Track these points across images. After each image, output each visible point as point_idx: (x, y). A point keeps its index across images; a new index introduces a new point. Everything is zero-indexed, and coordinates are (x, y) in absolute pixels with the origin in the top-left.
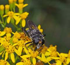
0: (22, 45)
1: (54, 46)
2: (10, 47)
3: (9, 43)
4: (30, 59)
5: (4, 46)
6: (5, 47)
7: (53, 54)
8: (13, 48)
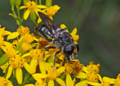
0: (37, 56)
1: (96, 64)
2: (16, 58)
3: (16, 51)
4: (46, 80)
5: (7, 56)
6: (9, 57)
7: (91, 77)
8: (21, 60)
